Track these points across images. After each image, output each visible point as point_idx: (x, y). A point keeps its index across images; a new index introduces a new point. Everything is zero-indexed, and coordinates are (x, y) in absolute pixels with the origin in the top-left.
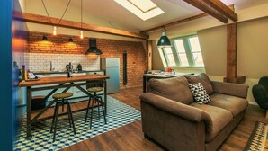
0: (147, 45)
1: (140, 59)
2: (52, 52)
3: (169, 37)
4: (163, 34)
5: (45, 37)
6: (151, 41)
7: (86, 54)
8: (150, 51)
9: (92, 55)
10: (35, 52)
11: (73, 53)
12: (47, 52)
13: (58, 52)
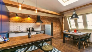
0: (62, 19)
1: (58, 25)
2: (21, 22)
3: (77, 14)
4: (74, 13)
5: (17, 15)
6: (64, 17)
7: (36, 23)
8: (64, 22)
9: (38, 24)
10: (12, 22)
11: (30, 22)
12: (18, 22)
13: (23, 22)
